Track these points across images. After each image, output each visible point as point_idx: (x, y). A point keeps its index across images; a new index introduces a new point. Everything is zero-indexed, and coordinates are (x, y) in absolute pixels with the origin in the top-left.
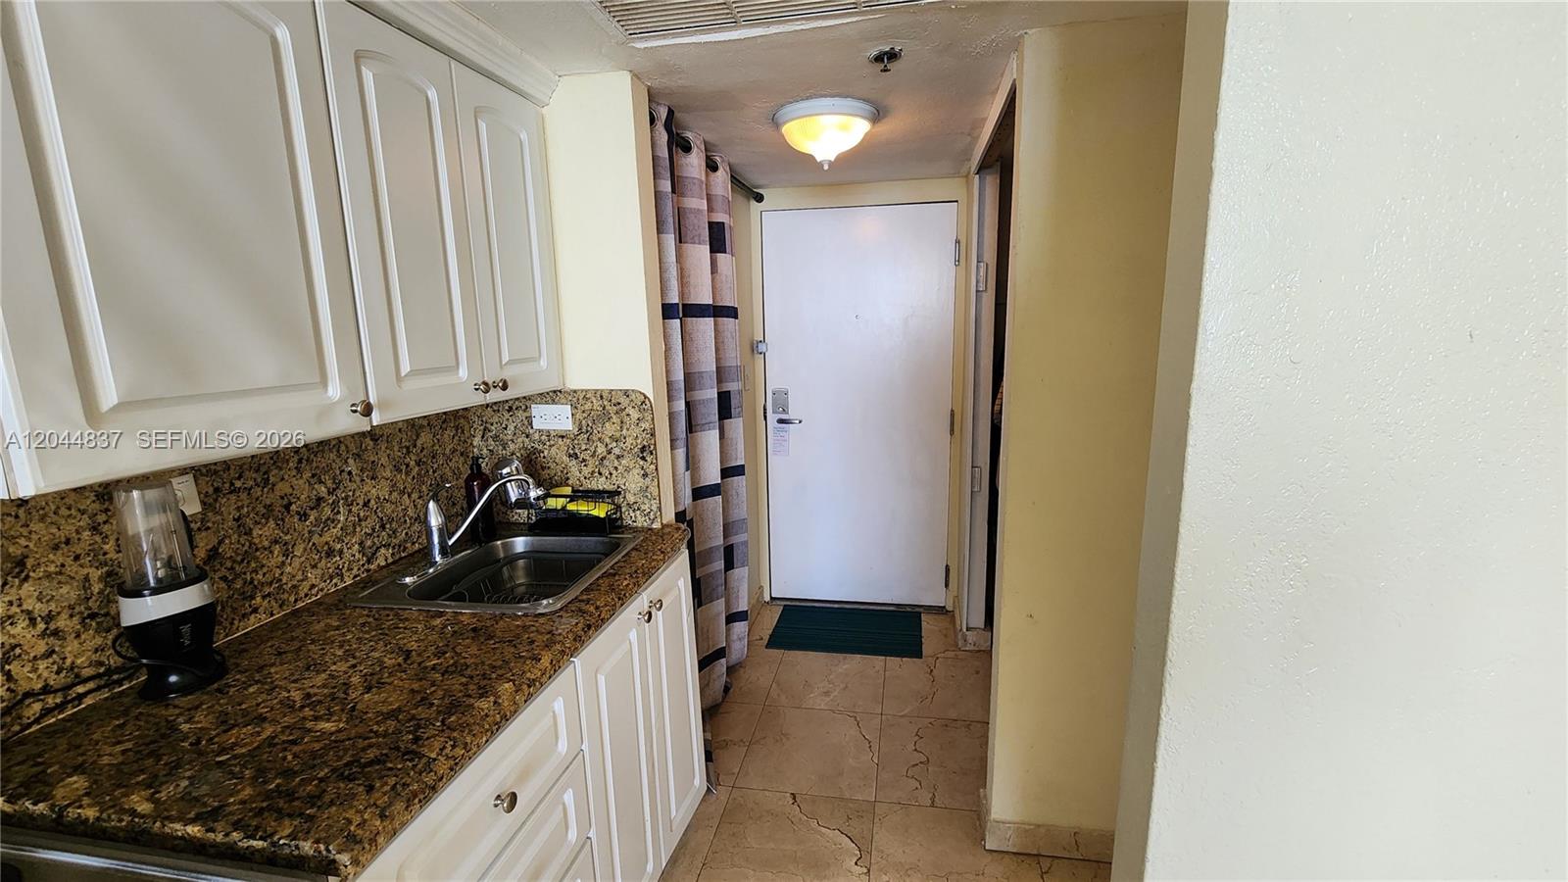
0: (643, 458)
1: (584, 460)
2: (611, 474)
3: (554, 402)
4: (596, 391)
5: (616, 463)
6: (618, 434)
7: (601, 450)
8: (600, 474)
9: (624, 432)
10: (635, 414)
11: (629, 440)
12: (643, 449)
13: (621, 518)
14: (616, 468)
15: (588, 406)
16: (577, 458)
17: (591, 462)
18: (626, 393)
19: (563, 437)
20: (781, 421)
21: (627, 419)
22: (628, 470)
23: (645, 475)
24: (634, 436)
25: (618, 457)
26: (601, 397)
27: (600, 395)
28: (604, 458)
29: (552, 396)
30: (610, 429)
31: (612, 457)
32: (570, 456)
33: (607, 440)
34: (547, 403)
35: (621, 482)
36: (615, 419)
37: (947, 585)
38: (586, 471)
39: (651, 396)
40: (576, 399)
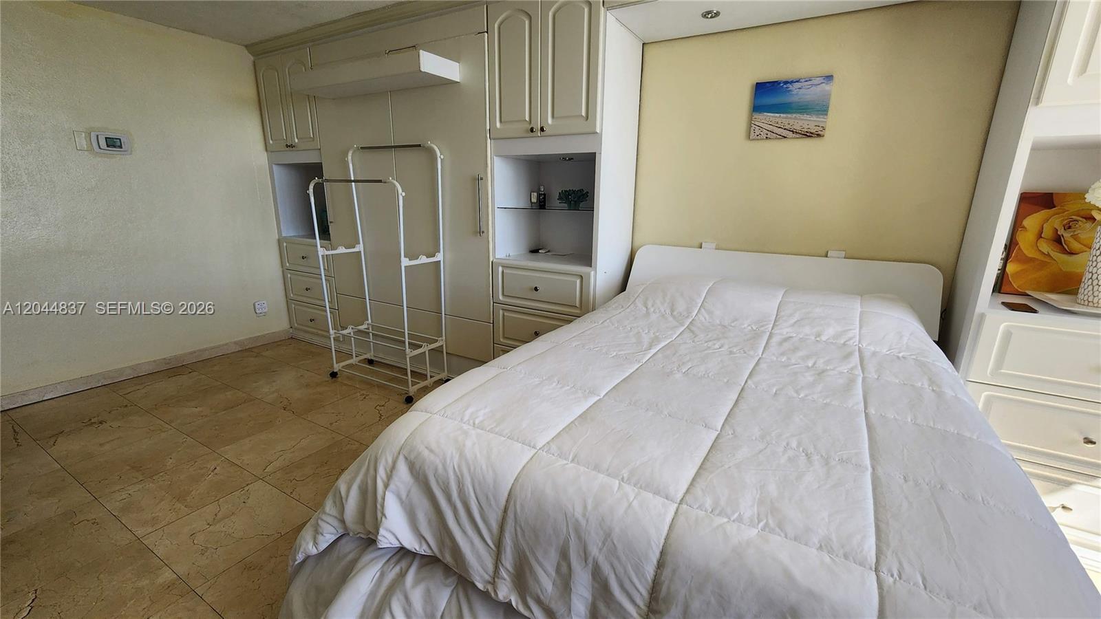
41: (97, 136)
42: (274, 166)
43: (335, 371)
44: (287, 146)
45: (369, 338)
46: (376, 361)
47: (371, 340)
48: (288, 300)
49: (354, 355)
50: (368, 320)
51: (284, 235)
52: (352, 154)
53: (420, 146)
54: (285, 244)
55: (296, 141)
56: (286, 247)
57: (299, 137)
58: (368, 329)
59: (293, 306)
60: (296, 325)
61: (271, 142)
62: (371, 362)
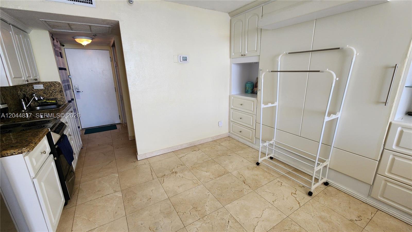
0: (61, 93)
1: (47, 94)
2: (54, 96)
3: (38, 84)
4: (48, 82)
5: (55, 94)
6: (54, 89)
7: (51, 92)
8: (51, 96)
9: (56, 88)
10: (58, 85)
11: (57, 90)
12: (60, 91)
13: (57, 103)
14: (55, 95)
15: (47, 84)
16: (45, 93)
17: (49, 94)
18: (55, 82)
19: (41, 90)
20: (77, 92)
21: (56, 86)
22: (57, 95)
23: (61, 95)
24: (58, 89)
25: (55, 93)
26: (50, 83)
27: (50, 82)
28: (52, 93)
29: (39, 83)
30: (52, 88)
31: (54, 93)
32: (44, 93)
33: (52, 90)
34: (37, 84)
35: (56, 97)
36: (53, 86)
37: (120, 119)
38: (48, 96)
39: (60, 82)
40: (44, 83)
41: (180, 56)
42: (232, 64)
43: (259, 162)
44: (242, 55)
45: (273, 148)
46: (274, 158)
47: (274, 149)
48: (230, 121)
49: (267, 155)
50: (274, 138)
51: (232, 94)
52: (281, 57)
53: (339, 48)
54: (232, 98)
55: (247, 52)
56: (233, 99)
57: (248, 51)
58: (273, 143)
59: (232, 124)
60: (232, 132)
61: (233, 54)
62: (271, 158)
